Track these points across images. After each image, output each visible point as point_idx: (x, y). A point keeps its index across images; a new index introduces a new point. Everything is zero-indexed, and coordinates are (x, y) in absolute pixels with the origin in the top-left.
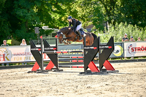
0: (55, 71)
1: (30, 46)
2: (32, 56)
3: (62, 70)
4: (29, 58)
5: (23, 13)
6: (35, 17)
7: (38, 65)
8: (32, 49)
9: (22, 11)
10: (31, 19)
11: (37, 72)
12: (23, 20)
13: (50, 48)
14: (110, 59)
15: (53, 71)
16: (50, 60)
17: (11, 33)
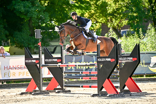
0: (58, 92)
1: (24, 57)
2: (27, 70)
3: (70, 91)
4: (26, 74)
5: (24, 7)
6: (43, 13)
7: (35, 83)
8: (27, 61)
9: (24, 4)
10: (36, 16)
11: (33, 93)
12: (24, 18)
13: (53, 60)
14: (145, 76)
15: (56, 93)
16: (53, 76)
17: (7, 36)
